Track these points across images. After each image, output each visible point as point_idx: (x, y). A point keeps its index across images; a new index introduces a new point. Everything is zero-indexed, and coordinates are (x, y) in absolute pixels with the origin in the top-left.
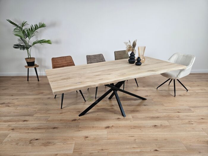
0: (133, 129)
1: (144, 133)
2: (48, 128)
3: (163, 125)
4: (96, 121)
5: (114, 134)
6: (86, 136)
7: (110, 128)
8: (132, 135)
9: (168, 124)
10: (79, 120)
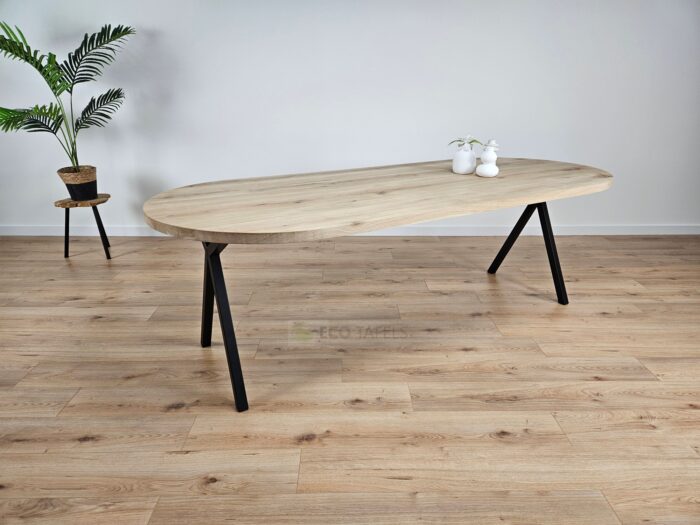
1: (452, 466)
2: (57, 439)
3: (536, 429)
5: (331, 467)
6: (211, 476)
7: (316, 440)
8: (404, 474)
9: (556, 428)
10: (195, 405)
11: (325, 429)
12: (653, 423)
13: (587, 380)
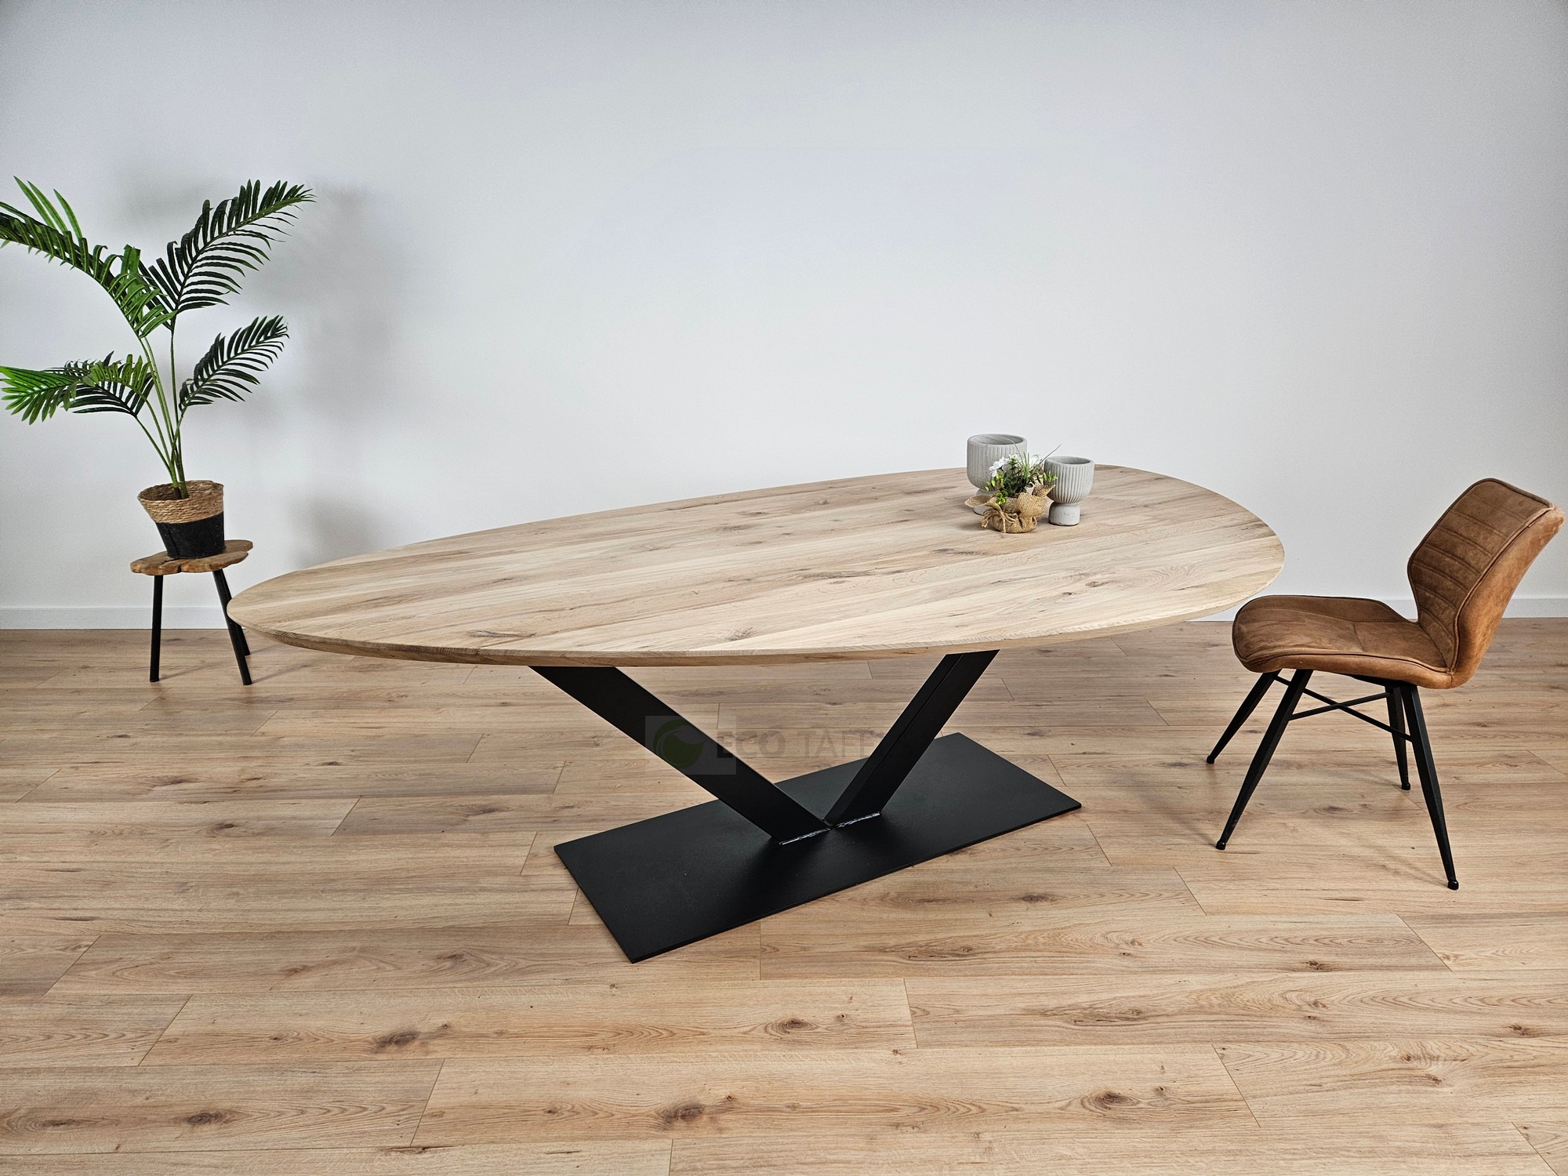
2: (141, 1118)
3: (1182, 1088)
9: (1225, 1085)
10: (440, 1036)
11: (723, 1093)
12: (1434, 1069)
13: (1294, 970)
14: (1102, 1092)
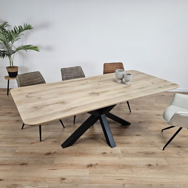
0: (122, 170)
1: (135, 176)
2: (14, 164)
3: (160, 164)
4: (76, 156)
5: (98, 175)
6: (63, 177)
7: (93, 166)
8: (121, 178)
9: (166, 164)
10: (55, 153)
13: (176, 147)
14: (149, 164)
